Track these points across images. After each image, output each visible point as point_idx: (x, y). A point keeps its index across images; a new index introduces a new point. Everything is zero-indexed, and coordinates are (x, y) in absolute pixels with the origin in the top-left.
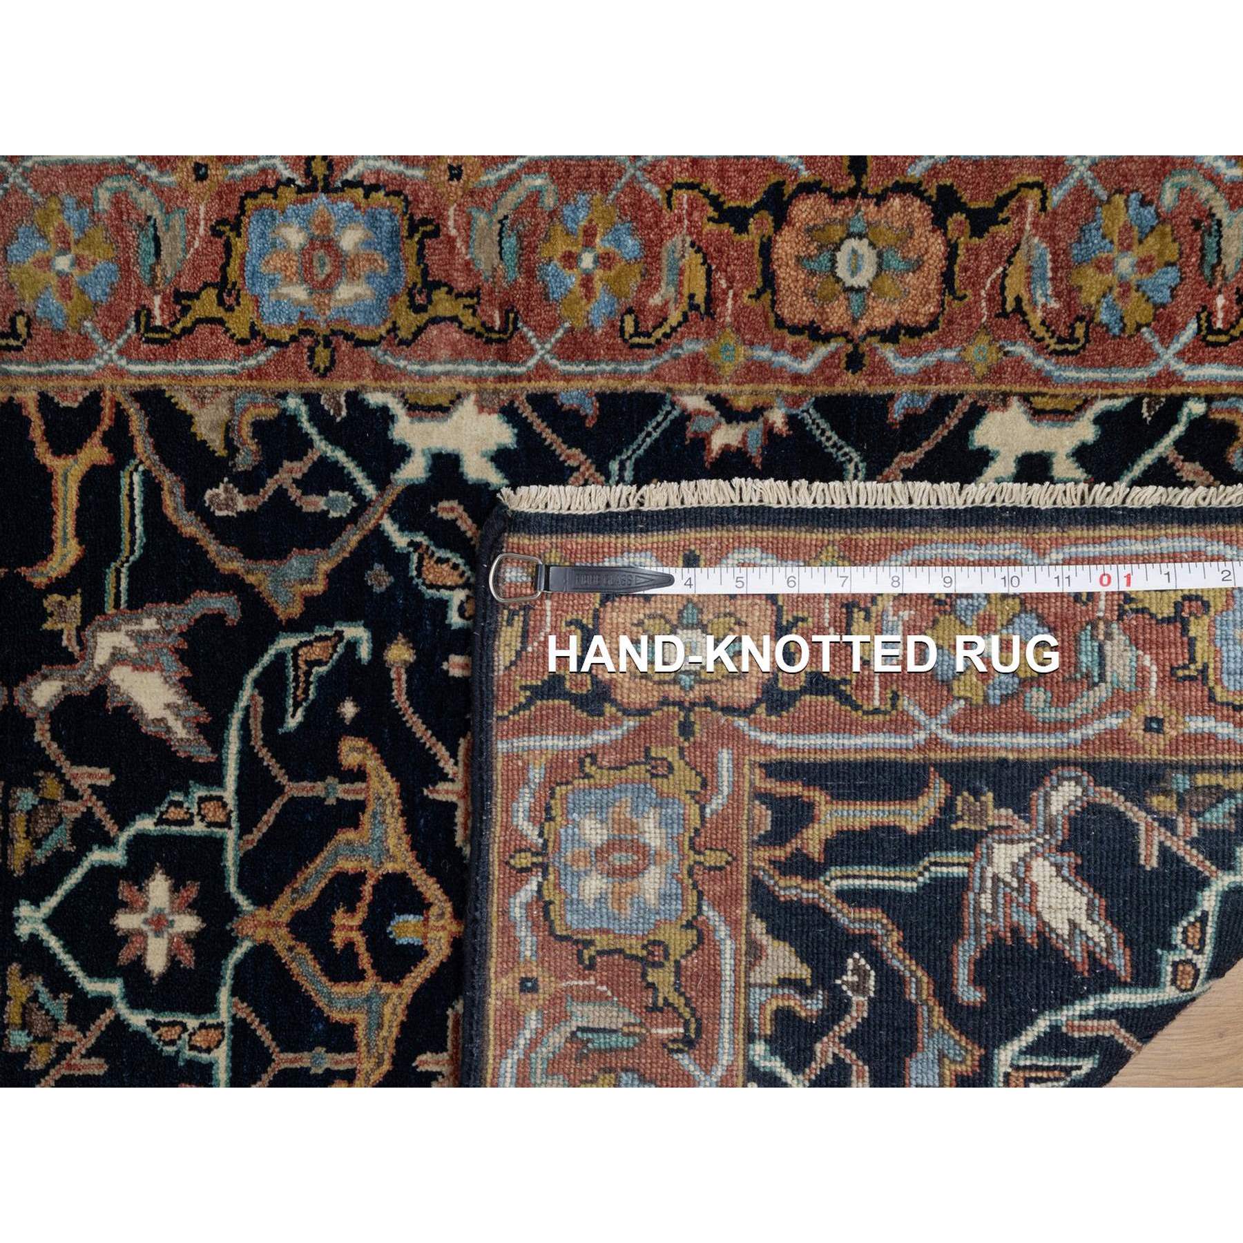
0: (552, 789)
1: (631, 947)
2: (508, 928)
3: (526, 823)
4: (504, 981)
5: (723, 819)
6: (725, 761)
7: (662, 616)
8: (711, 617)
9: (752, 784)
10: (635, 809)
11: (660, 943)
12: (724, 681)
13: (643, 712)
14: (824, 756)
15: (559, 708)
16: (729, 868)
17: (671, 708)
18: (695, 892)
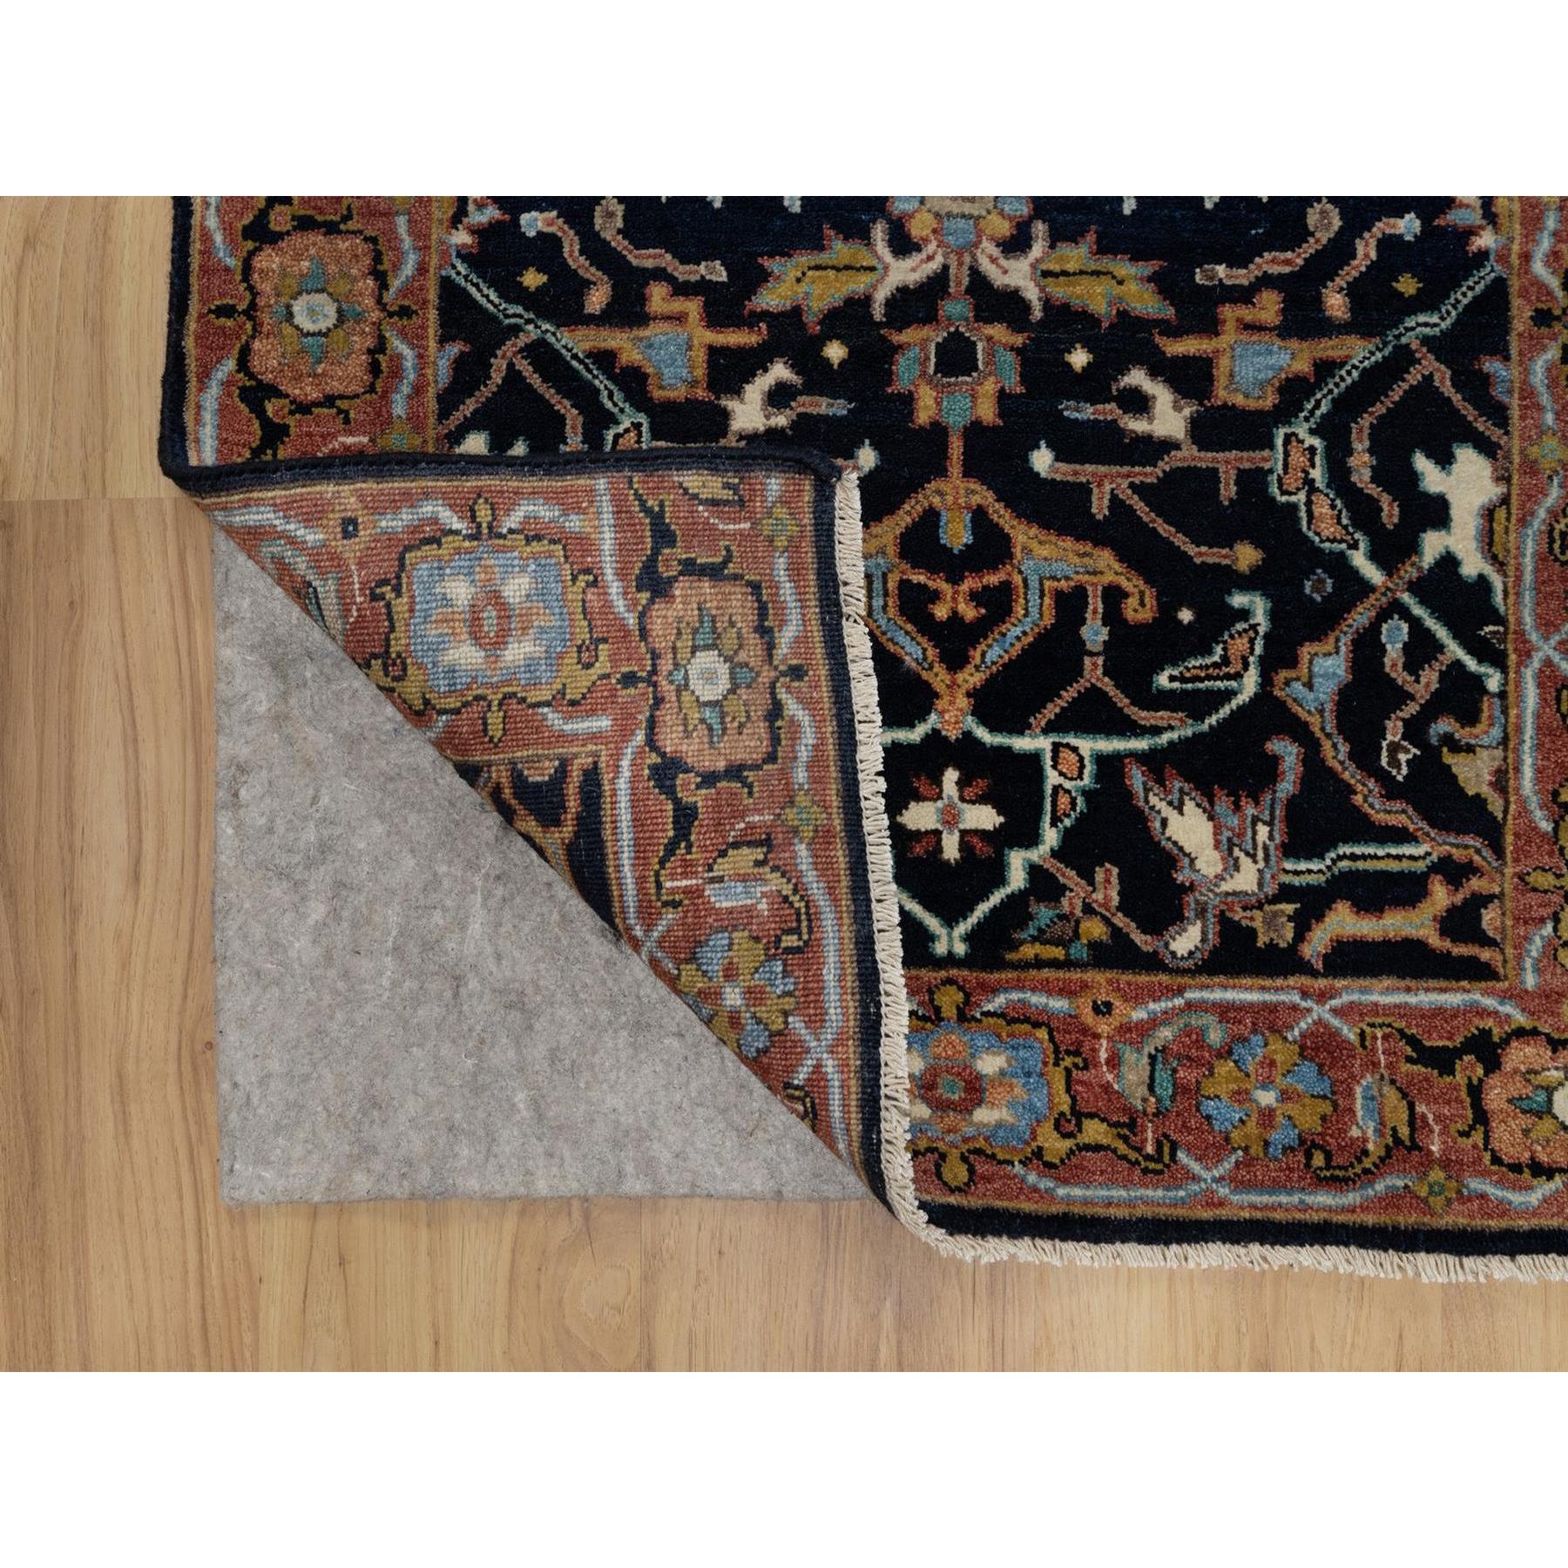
0: (559, 541)
1: (396, 639)
2: (409, 499)
3: (522, 514)
4: (353, 500)
5: (537, 728)
6: (599, 724)
7: (741, 646)
8: (744, 697)
9: (576, 756)
10: (542, 630)
11: (405, 669)
12: (681, 716)
13: (644, 633)
14: (609, 832)
15: (643, 543)
16: (487, 739)
17: (650, 662)
18: (459, 704)
